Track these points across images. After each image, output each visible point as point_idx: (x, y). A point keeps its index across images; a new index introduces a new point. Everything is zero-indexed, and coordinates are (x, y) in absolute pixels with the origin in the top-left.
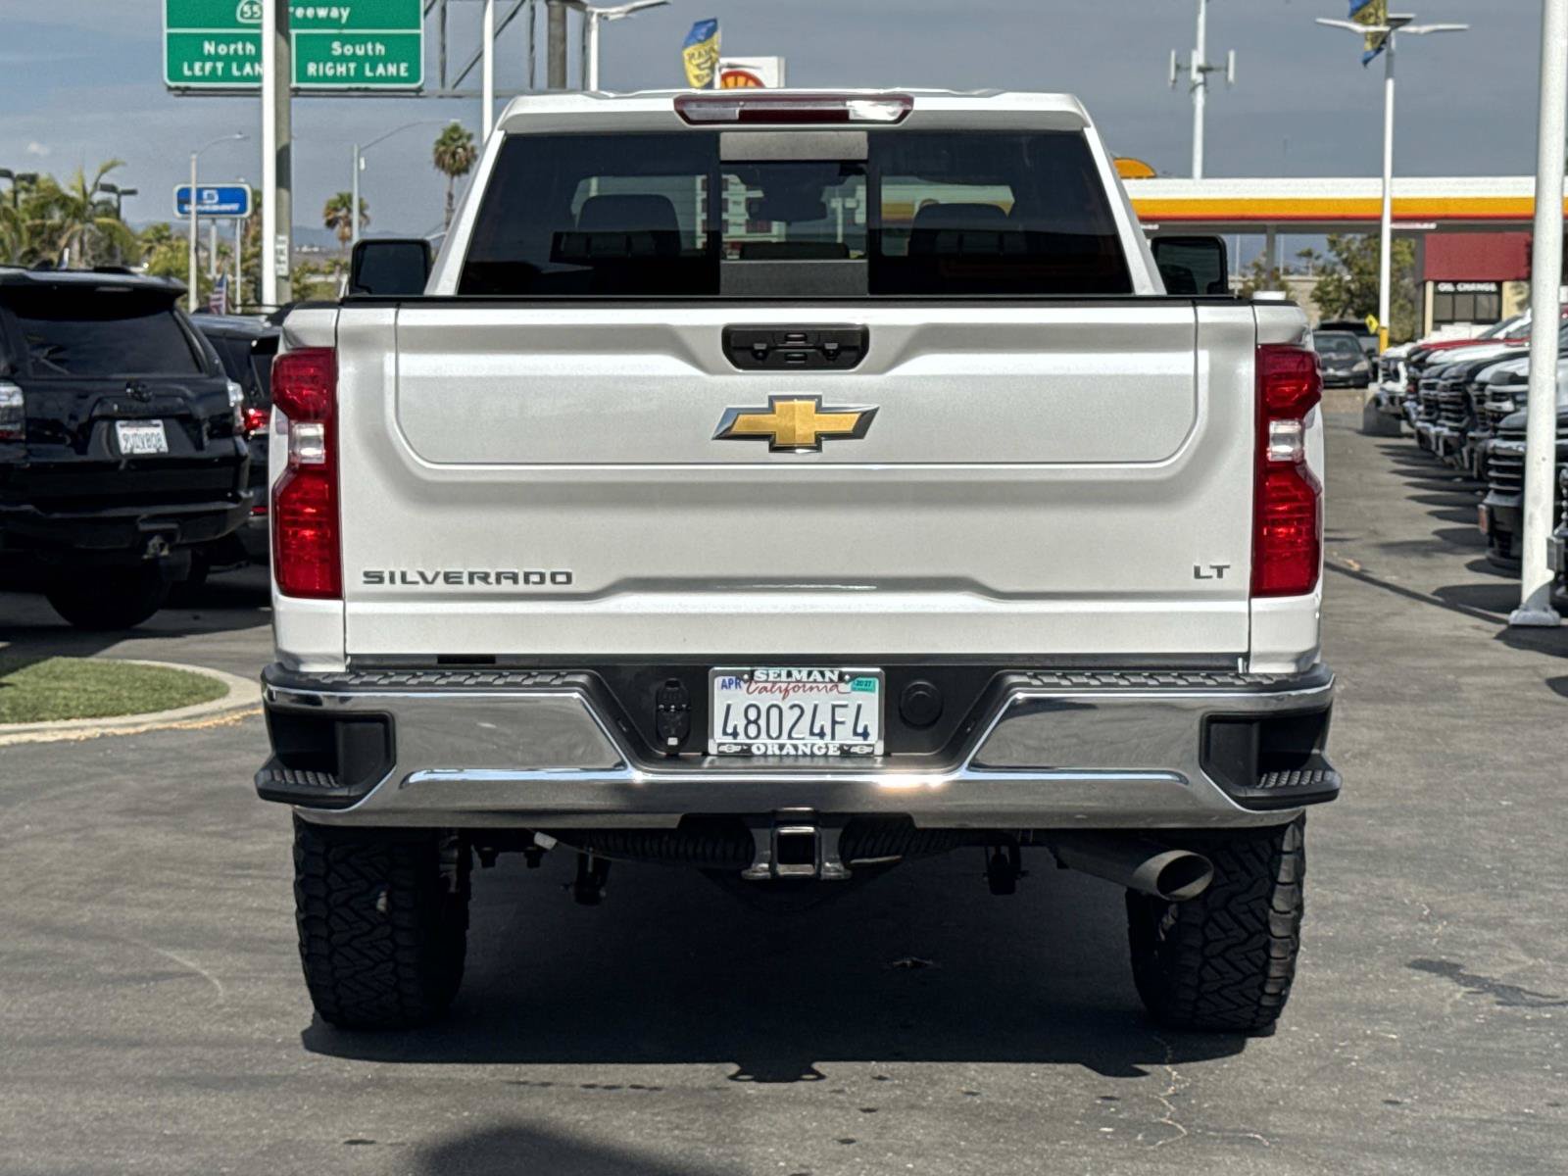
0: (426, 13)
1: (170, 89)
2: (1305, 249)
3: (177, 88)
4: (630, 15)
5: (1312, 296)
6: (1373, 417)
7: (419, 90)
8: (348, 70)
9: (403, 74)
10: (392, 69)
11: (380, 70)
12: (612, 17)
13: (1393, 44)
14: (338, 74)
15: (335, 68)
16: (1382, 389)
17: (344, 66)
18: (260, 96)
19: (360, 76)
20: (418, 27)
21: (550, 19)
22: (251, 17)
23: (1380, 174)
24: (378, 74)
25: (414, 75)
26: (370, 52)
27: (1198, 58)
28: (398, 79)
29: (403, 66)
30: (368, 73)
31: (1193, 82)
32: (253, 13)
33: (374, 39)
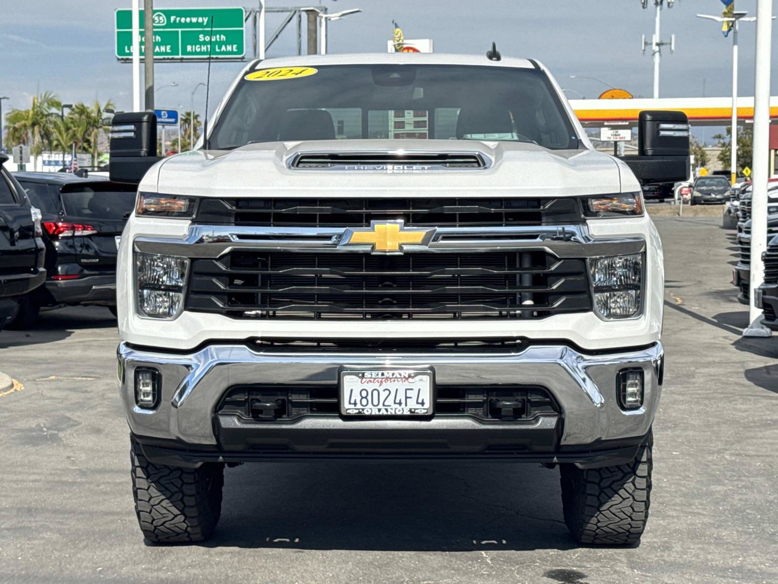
0: (246, 19)
1: (118, 59)
2: (717, 134)
3: (122, 59)
4: (342, 17)
5: (718, 158)
6: (728, 219)
7: (243, 58)
8: (207, 48)
9: (235, 50)
10: (229, 48)
11: (223, 48)
12: (332, 19)
13: (737, 27)
14: (202, 50)
15: (201, 47)
16: (732, 205)
17: (205, 46)
18: (132, 63)
19: (213, 51)
20: (242, 26)
21: (309, 21)
22: (159, 23)
23: (731, 96)
24: (222, 50)
25: (240, 50)
26: (218, 40)
27: (656, 39)
28: (232, 53)
29: (235, 46)
30: (217, 50)
31: (654, 51)
32: (160, 21)
33: (220, 33)
